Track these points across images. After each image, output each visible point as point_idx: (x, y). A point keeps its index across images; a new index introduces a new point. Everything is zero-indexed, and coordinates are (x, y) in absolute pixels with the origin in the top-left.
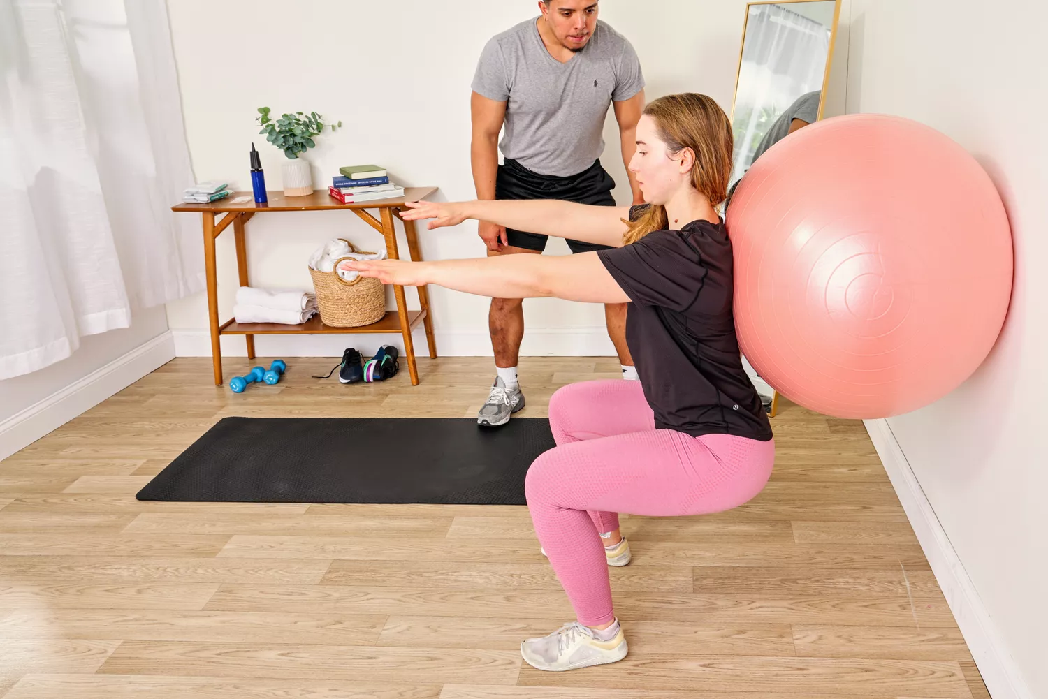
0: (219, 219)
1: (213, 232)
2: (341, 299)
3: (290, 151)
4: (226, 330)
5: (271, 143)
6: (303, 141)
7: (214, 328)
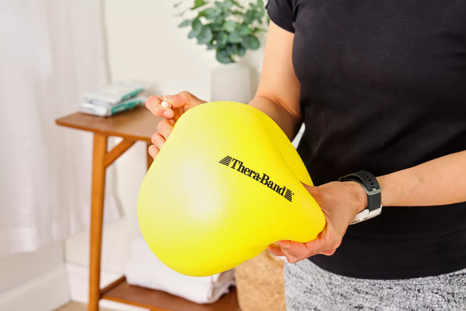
0: (115, 141)
1: (104, 160)
2: (268, 284)
3: (223, 52)
4: (110, 294)
5: (194, 40)
6: (240, 40)
7: (94, 290)
